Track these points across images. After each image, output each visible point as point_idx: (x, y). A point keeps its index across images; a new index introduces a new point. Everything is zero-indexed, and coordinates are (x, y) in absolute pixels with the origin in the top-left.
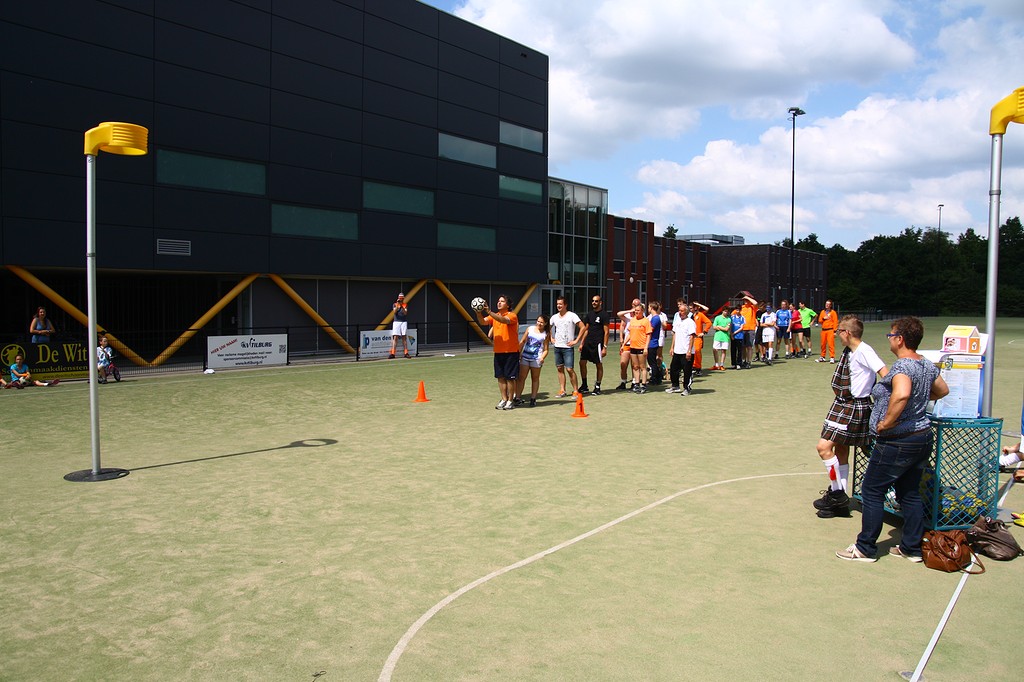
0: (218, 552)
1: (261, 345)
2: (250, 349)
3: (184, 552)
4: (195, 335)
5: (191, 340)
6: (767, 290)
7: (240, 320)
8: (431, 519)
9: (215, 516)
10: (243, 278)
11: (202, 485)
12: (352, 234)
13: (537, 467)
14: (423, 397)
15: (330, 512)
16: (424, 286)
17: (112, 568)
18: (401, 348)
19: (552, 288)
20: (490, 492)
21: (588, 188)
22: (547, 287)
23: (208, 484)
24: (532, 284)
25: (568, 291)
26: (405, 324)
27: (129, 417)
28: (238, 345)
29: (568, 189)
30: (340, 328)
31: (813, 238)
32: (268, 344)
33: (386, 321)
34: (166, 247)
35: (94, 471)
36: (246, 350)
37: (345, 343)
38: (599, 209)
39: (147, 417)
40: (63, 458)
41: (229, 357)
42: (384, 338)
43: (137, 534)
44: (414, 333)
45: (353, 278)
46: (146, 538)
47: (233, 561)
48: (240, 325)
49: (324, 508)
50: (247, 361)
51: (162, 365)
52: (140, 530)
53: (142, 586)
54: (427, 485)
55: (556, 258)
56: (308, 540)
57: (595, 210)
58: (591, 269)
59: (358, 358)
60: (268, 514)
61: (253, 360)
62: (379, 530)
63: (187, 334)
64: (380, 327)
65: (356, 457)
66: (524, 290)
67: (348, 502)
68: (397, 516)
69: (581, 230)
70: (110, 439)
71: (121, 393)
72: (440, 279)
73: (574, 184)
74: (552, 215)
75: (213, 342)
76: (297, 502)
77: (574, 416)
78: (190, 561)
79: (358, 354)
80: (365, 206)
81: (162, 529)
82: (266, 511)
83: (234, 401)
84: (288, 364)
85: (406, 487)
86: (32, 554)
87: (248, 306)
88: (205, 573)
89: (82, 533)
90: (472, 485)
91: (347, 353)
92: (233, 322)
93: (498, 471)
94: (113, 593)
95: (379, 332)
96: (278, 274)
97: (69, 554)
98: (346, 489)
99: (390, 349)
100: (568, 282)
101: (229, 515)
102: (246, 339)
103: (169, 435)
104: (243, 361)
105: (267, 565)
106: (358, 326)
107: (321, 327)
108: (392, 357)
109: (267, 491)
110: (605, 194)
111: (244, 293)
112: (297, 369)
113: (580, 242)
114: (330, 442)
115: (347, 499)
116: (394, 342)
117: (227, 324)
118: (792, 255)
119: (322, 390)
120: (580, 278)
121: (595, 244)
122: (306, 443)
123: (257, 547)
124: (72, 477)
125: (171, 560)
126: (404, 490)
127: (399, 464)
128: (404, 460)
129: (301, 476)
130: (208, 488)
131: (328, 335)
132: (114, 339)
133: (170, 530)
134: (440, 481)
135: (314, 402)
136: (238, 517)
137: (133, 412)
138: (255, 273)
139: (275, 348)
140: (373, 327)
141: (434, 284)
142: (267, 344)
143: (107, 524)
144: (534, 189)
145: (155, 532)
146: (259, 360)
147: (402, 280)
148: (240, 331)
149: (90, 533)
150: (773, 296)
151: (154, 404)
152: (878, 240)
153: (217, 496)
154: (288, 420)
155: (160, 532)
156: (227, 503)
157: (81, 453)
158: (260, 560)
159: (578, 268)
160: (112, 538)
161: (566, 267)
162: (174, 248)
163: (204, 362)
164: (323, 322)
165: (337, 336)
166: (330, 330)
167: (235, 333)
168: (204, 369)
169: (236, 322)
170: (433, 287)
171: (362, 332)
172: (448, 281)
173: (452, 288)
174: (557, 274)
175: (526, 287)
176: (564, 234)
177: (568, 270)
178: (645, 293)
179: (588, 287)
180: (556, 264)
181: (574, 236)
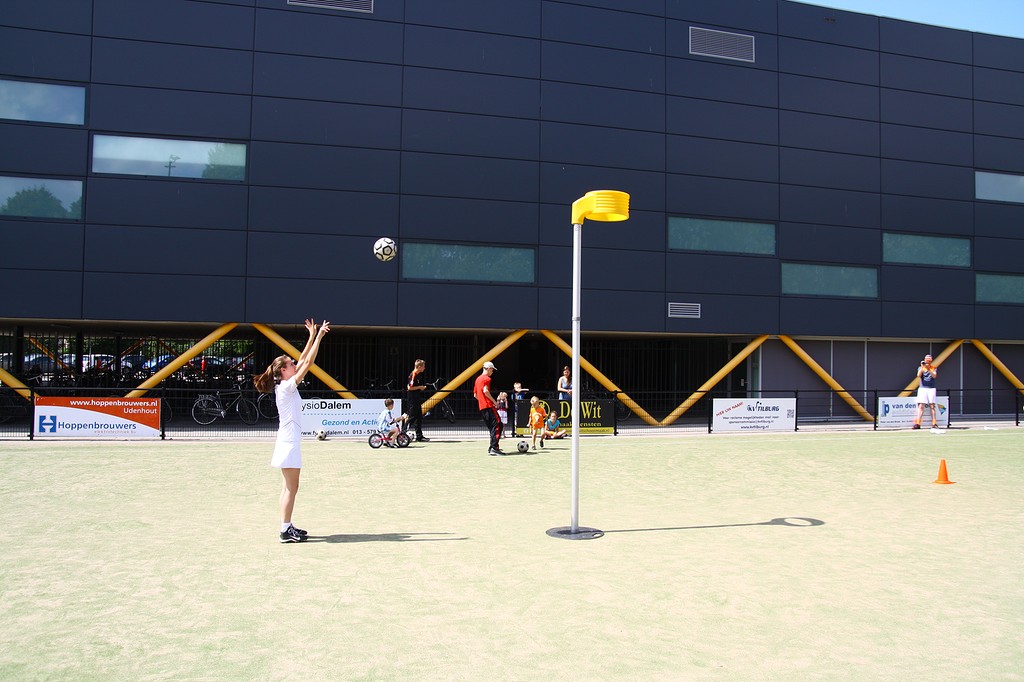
1: (767, 409)
2: (757, 413)
4: (704, 396)
5: (699, 402)
7: (749, 382)
10: (753, 339)
12: (872, 292)
14: (944, 478)
16: (958, 348)
18: (928, 418)
26: (934, 390)
28: (744, 407)
30: (856, 393)
32: (776, 408)
33: (911, 387)
34: (678, 310)
35: (573, 529)
36: (752, 414)
37: (862, 410)
41: (734, 420)
42: (907, 406)
44: (944, 401)
45: (872, 339)
46: (593, 610)
48: (749, 388)
50: (753, 425)
51: (672, 424)
59: (875, 427)
61: (759, 425)
63: (696, 396)
64: (903, 393)
72: (981, 339)
75: (719, 404)
79: (875, 423)
80: (884, 260)
84: (796, 429)
87: (758, 368)
91: (864, 420)
92: (742, 384)
95: (902, 399)
96: (789, 335)
97: (520, 613)
99: (914, 418)
102: (751, 402)
104: (748, 425)
106: (876, 392)
107: (835, 392)
108: (917, 427)
111: (754, 355)
112: (805, 436)
114: (815, 522)
116: (918, 410)
117: (735, 387)
122: (787, 521)
131: (843, 401)
132: (628, 398)
135: (813, 474)
138: (764, 334)
139: (782, 413)
140: (895, 393)
141: (973, 345)
142: (774, 408)
146: (767, 424)
147: (933, 341)
148: (749, 394)
154: (779, 493)
162: (684, 310)
163: (710, 423)
164: (837, 386)
165: (853, 402)
166: (846, 395)
167: (744, 396)
168: (710, 431)
169: (745, 385)
170: (971, 349)
171: (881, 399)
172: (992, 342)
173: (996, 350)
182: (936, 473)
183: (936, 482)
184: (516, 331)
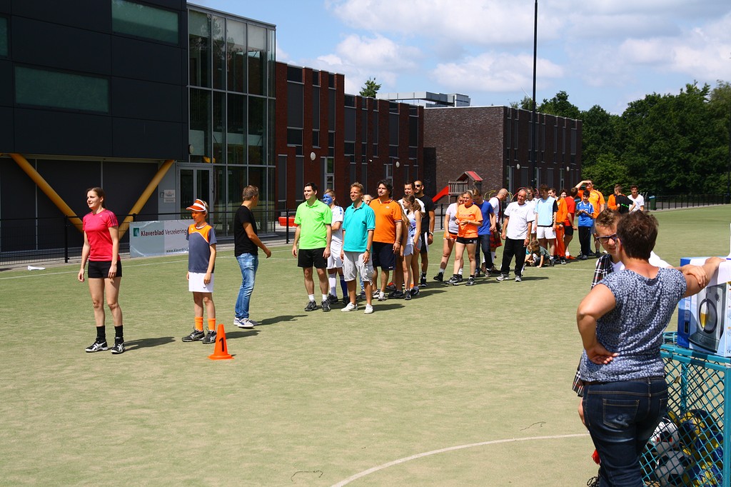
6: (501, 170)
19: (196, 167)
21: (247, 22)
22: (188, 166)
24: (166, 162)
25: (220, 172)
29: (218, 23)
31: (562, 97)
38: (263, 55)
55: (201, 124)
57: (258, 55)
58: (253, 140)
66: (153, 170)
69: (237, 83)
72: (20, 153)
73: (226, 16)
74: (194, 61)
100: (219, 158)
110: (271, 33)
113: (236, 102)
118: (535, 120)
120: (236, 153)
121: (258, 105)
144: (166, 21)
150: (509, 179)
152: (652, 100)
161: (216, 137)
174: (202, 147)
175: (157, 165)
176: (213, 90)
177: (219, 141)
178: (332, 175)
179: (248, 165)
180: (203, 132)
181: (227, 92)
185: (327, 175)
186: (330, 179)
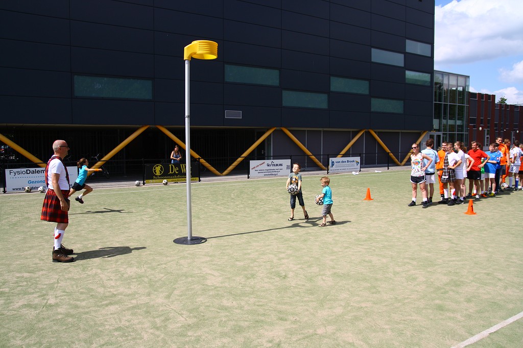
0: (255, 305)
1: (277, 165)
2: (272, 167)
3: (234, 302)
4: (244, 160)
5: (242, 162)
7: (266, 152)
8: (393, 290)
9: (253, 276)
10: (268, 130)
11: (245, 251)
12: (325, 106)
13: (456, 251)
14: (369, 197)
15: (324, 277)
16: (363, 134)
17: (190, 311)
19: (435, 134)
20: (429, 270)
21: (458, 75)
22: (433, 133)
23: (249, 251)
24: (424, 132)
25: (445, 136)
27: (209, 204)
28: (265, 165)
30: (318, 156)
32: (281, 165)
33: (343, 152)
34: (230, 114)
35: (189, 238)
36: (269, 168)
37: (320, 164)
38: (464, 89)
39: (218, 205)
40: (174, 228)
41: (261, 171)
42: (342, 162)
43: (207, 285)
44: (358, 159)
45: (325, 129)
46: (212, 290)
47: (264, 315)
48: (266, 155)
49: (320, 275)
50: (270, 173)
51: (227, 175)
52: (209, 282)
53: (207, 330)
54: (384, 260)
55: (438, 116)
56: (312, 301)
57: (462, 89)
58: (459, 123)
59: (328, 172)
60: (285, 277)
61: (273, 173)
62: (358, 295)
63: (240, 159)
64: (339, 156)
65: (335, 237)
66: (419, 135)
67: (335, 271)
68: (369, 285)
69: (453, 100)
70: (199, 218)
71: (207, 190)
72: (372, 129)
73: (449, 74)
74: (435, 92)
75: (253, 163)
76: (302, 268)
77: (466, 213)
78: (237, 311)
79: (328, 170)
80: (331, 90)
81: (222, 283)
82: (284, 274)
83: (263, 197)
85: (371, 261)
86: (149, 294)
87: (271, 141)
88: (246, 323)
89: (177, 281)
90: (415, 263)
91: (322, 169)
92: (263, 153)
93: (429, 252)
94: (189, 333)
95: (340, 158)
96: (286, 127)
97: (168, 297)
98: (332, 260)
100: (445, 130)
101: (261, 275)
102: (269, 162)
103: (229, 217)
104: (268, 173)
105: (286, 320)
106: (328, 155)
107: (308, 156)
109: (283, 258)
110: (468, 79)
111: (269, 137)
113: (452, 107)
115: (334, 268)
117: (260, 154)
119: (311, 191)
120: (452, 128)
121: (461, 109)
123: (279, 303)
124: (178, 241)
125: (226, 309)
126: (370, 264)
127: (362, 243)
128: (366, 241)
129: (304, 249)
130: (249, 254)
131: (311, 160)
132: (205, 161)
133: (226, 285)
134: (392, 258)
136: (267, 277)
137: (211, 201)
138: (274, 127)
139: (284, 167)
141: (369, 132)
143: (191, 276)
145: (217, 285)
146: (277, 173)
147: (351, 130)
148: (266, 158)
149: (181, 282)
151: (222, 197)
153: (254, 260)
155: (221, 285)
156: (260, 266)
157: (183, 225)
158: (281, 316)
159: (451, 122)
160: (193, 287)
161: (444, 121)
162: (233, 114)
163: (248, 173)
164: (309, 153)
165: (317, 160)
166: (313, 157)
167: (264, 159)
168: (248, 177)
169: (264, 153)
170: (368, 134)
171: (330, 159)
172: (377, 131)
173: (379, 134)
174: (438, 126)
175: (420, 133)
176: (443, 103)
177: (445, 123)
178: (488, 136)
179: (457, 133)
180: (438, 120)
181: (449, 104)
182: (365, 195)
183: (365, 199)
184: (143, 127)
185: (486, 136)
186: (487, 138)
